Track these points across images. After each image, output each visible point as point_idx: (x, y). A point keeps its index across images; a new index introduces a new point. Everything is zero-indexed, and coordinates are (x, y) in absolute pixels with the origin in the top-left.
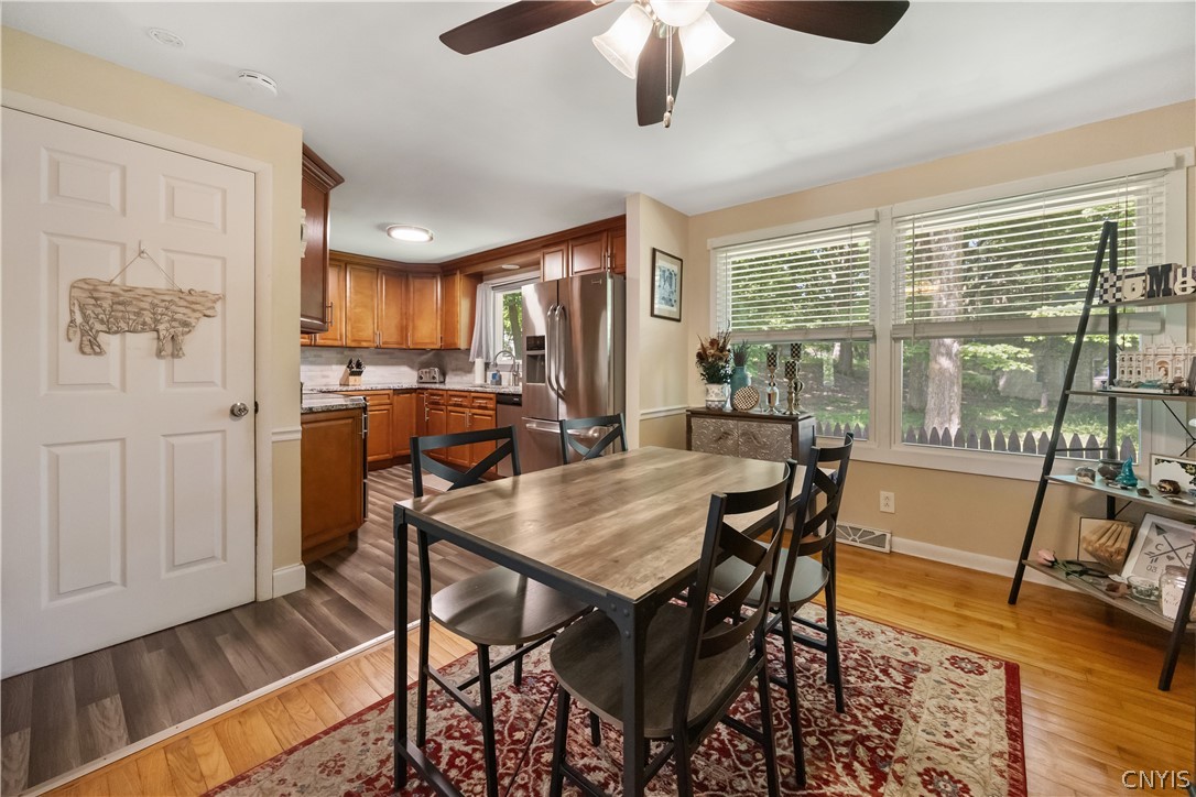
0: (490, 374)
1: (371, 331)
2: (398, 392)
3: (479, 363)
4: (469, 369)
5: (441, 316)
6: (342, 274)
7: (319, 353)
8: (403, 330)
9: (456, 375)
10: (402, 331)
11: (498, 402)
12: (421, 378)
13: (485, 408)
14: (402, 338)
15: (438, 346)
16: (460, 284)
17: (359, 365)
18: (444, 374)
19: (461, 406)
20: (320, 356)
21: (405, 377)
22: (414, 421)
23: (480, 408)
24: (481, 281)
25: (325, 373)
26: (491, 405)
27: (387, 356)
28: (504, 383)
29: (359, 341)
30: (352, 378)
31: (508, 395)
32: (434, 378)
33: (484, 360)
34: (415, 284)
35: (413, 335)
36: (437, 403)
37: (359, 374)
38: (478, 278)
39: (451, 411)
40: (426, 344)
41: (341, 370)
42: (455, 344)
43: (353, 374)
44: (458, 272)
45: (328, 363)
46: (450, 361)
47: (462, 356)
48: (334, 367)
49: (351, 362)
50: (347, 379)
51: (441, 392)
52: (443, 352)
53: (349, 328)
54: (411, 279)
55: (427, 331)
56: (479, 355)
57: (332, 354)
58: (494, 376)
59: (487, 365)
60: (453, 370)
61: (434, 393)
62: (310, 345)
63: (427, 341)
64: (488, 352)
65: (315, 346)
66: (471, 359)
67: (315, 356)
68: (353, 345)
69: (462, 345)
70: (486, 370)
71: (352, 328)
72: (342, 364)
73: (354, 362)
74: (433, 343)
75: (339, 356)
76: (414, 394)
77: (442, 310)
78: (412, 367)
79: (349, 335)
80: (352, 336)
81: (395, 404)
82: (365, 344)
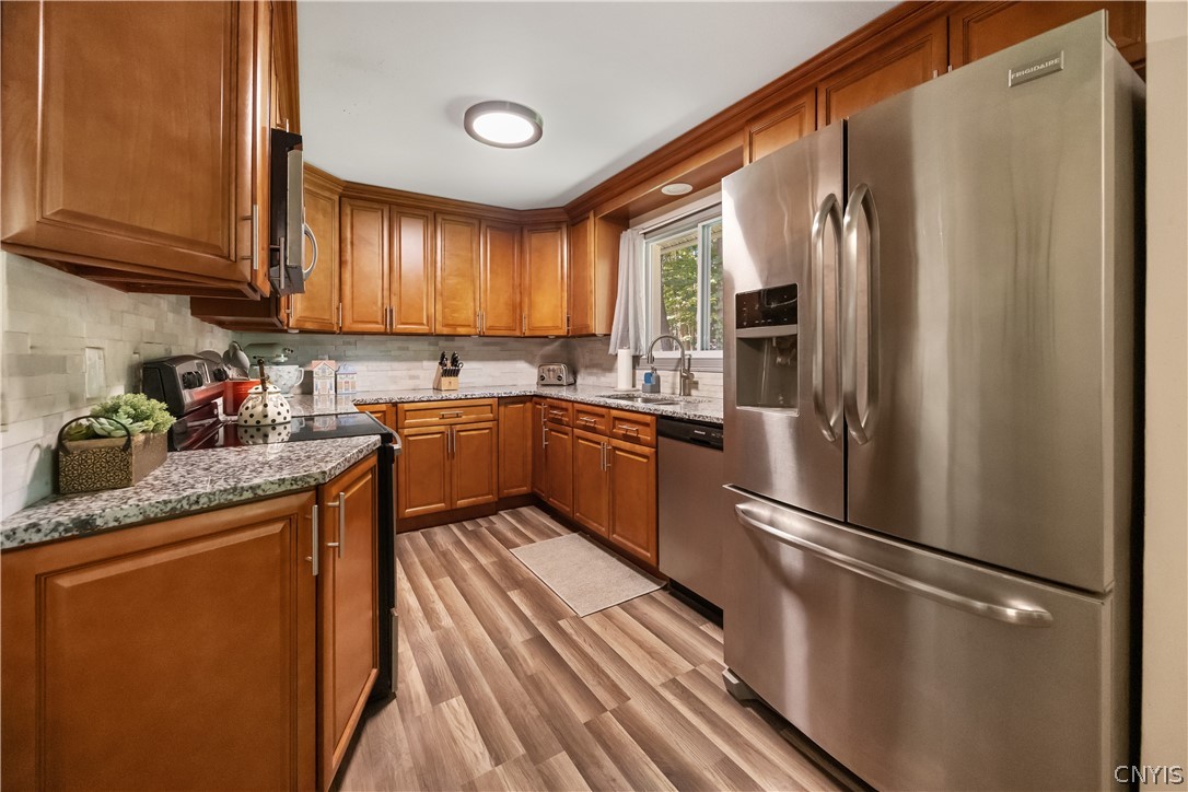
0: (641, 374)
1: (471, 313)
2: (505, 401)
3: (624, 357)
4: (609, 365)
5: (569, 286)
6: (430, 228)
7: (406, 345)
8: (517, 309)
9: (591, 374)
10: (514, 310)
11: (659, 433)
12: (542, 378)
13: (636, 440)
14: (514, 321)
15: (563, 332)
16: (594, 233)
17: (455, 361)
18: (574, 372)
19: (593, 430)
20: (407, 349)
21: (520, 377)
22: (530, 444)
23: (626, 438)
24: (627, 227)
25: (413, 373)
26: (647, 435)
27: (497, 348)
28: (665, 390)
29: (455, 326)
30: (445, 380)
31: (681, 420)
32: (560, 378)
33: (632, 352)
34: (534, 241)
35: (529, 316)
36: (559, 422)
37: (455, 373)
38: (621, 221)
39: (579, 438)
40: (548, 328)
41: (431, 368)
42: (587, 327)
43: (446, 373)
44: (591, 214)
45: (417, 358)
46: (583, 353)
47: (599, 345)
48: (425, 363)
49: (443, 356)
50: (440, 381)
51: (564, 404)
52: (574, 341)
53: (439, 307)
54: (526, 232)
55: (549, 311)
56: (624, 343)
57: (422, 346)
58: (648, 377)
59: (636, 360)
60: (587, 367)
61: (557, 404)
62: (385, 334)
63: (549, 324)
64: (637, 340)
65: (392, 334)
66: (611, 351)
67: (400, 349)
68: (446, 331)
69: (599, 328)
70: (634, 368)
71: (444, 307)
72: (435, 359)
73: (449, 356)
74: (557, 328)
75: (432, 348)
76: (529, 405)
77: (569, 277)
78: (531, 362)
79: (439, 317)
80: (444, 318)
81: (501, 419)
82: (462, 331)
